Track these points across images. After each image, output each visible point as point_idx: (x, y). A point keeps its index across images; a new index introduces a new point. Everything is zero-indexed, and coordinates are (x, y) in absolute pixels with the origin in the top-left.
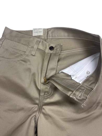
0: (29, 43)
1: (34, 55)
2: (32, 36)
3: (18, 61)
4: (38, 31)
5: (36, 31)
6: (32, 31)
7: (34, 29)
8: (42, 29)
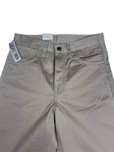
0: (38, 47)
1: (44, 57)
2: (42, 40)
3: (30, 63)
4: (48, 36)
5: (46, 36)
6: (41, 36)
7: (44, 34)
8: (51, 34)
